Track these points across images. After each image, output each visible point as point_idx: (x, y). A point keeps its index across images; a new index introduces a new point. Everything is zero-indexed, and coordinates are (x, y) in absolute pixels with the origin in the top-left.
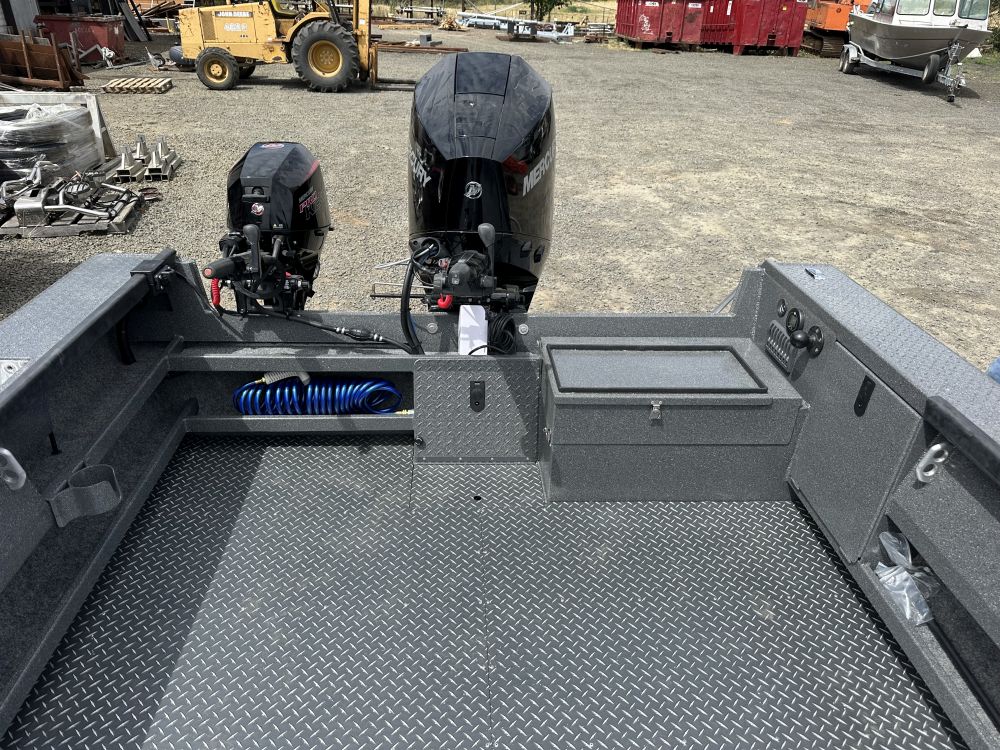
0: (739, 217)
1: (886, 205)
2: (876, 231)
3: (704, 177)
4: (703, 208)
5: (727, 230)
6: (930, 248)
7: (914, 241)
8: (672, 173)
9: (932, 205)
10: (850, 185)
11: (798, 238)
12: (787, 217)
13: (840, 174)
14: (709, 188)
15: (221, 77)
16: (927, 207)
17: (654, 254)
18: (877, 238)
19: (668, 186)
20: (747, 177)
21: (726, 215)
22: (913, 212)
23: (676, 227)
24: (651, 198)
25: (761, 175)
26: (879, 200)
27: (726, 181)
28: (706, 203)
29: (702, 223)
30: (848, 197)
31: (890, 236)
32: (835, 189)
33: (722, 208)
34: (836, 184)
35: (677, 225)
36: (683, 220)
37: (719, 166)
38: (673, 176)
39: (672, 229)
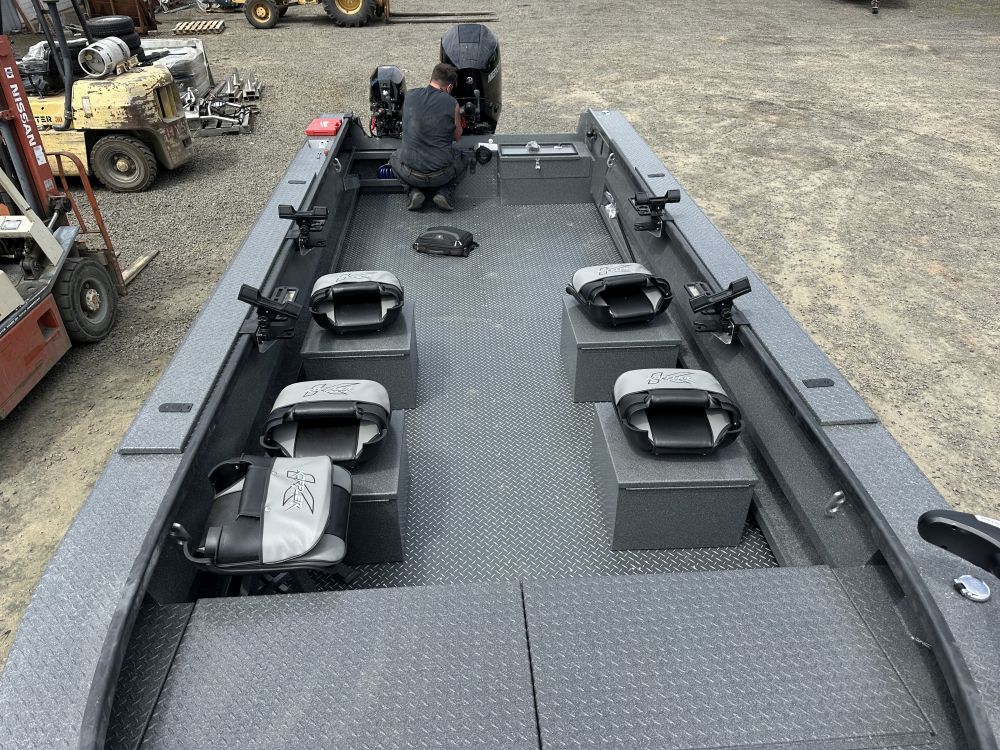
0: (655, 110)
1: (763, 99)
2: (744, 116)
3: (640, 84)
8: (617, 81)
9: (796, 98)
10: (746, 86)
11: (688, 122)
12: (688, 109)
13: (743, 78)
14: (641, 91)
15: (265, 18)
16: (791, 99)
18: (743, 120)
20: (671, 83)
22: (779, 103)
24: (597, 99)
25: (682, 81)
26: (760, 95)
27: (655, 86)
28: (635, 102)
30: (739, 94)
31: (752, 119)
32: (732, 89)
33: (645, 105)
34: (735, 85)
37: (653, 75)
38: (617, 84)
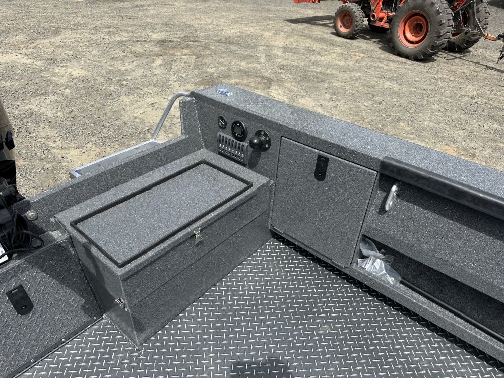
0: (90, 61)
1: (161, 38)
2: (166, 54)
3: (53, 40)
4: (64, 60)
5: (88, 71)
6: (194, 57)
7: (185, 55)
8: (30, 41)
9: (181, 34)
10: (137, 31)
11: (130, 67)
12: (117, 56)
13: (127, 25)
14: (59, 47)
16: (179, 36)
17: (52, 97)
18: (169, 57)
19: (32, 50)
20: (79, 36)
21: (82, 62)
22: (175, 40)
23: (55, 76)
24: (25, 61)
25: (86, 34)
26: (155, 36)
27: (68, 41)
29: (71, 70)
30: (140, 37)
31: (174, 55)
32: (130, 34)
33: (77, 58)
34: (129, 31)
35: (55, 75)
36: (57, 71)
37: (57, 32)
38: (32, 43)
39: (54, 78)
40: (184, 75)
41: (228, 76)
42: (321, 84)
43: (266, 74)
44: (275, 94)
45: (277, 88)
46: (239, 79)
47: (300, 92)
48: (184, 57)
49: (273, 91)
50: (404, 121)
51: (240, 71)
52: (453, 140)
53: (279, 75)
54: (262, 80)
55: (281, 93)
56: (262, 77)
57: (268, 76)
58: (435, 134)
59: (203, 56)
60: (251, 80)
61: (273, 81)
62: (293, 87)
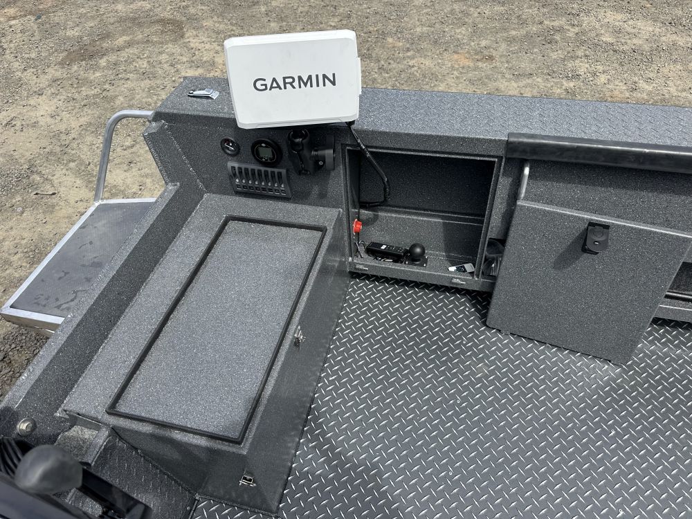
40: (33, 55)
41: (106, 36)
42: (255, 9)
43: (166, 15)
44: (197, 44)
45: (195, 33)
46: (128, 35)
47: (232, 30)
48: (13, 22)
49: (191, 39)
50: (390, 34)
51: (121, 20)
52: (459, 44)
53: (186, 11)
54: (164, 26)
55: (206, 40)
56: (162, 21)
57: (171, 17)
58: (436, 42)
59: (47, 12)
60: (147, 31)
61: (182, 22)
62: (217, 25)
